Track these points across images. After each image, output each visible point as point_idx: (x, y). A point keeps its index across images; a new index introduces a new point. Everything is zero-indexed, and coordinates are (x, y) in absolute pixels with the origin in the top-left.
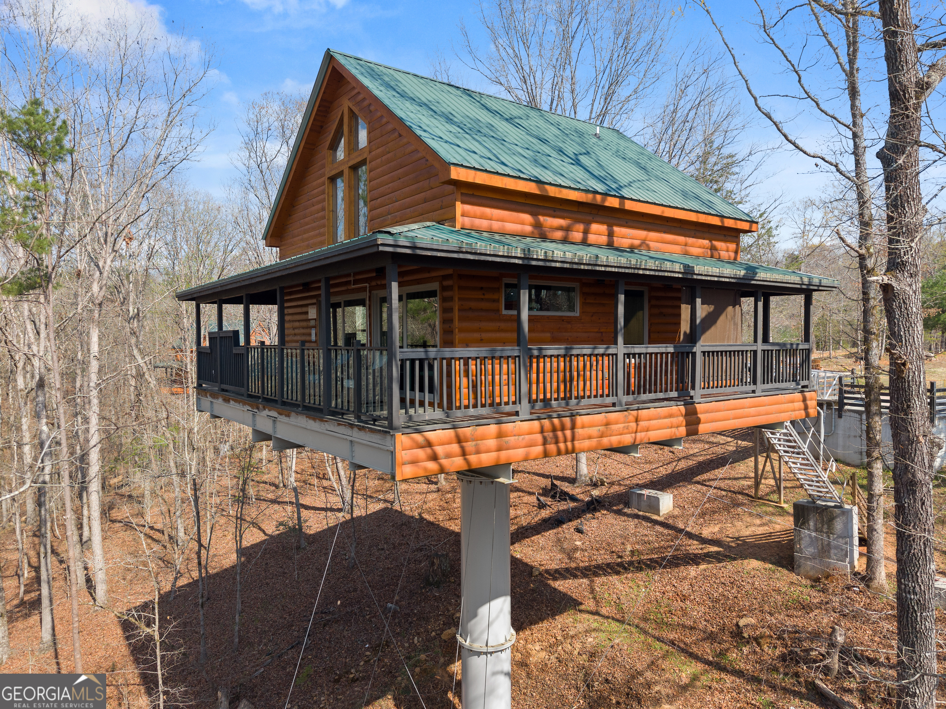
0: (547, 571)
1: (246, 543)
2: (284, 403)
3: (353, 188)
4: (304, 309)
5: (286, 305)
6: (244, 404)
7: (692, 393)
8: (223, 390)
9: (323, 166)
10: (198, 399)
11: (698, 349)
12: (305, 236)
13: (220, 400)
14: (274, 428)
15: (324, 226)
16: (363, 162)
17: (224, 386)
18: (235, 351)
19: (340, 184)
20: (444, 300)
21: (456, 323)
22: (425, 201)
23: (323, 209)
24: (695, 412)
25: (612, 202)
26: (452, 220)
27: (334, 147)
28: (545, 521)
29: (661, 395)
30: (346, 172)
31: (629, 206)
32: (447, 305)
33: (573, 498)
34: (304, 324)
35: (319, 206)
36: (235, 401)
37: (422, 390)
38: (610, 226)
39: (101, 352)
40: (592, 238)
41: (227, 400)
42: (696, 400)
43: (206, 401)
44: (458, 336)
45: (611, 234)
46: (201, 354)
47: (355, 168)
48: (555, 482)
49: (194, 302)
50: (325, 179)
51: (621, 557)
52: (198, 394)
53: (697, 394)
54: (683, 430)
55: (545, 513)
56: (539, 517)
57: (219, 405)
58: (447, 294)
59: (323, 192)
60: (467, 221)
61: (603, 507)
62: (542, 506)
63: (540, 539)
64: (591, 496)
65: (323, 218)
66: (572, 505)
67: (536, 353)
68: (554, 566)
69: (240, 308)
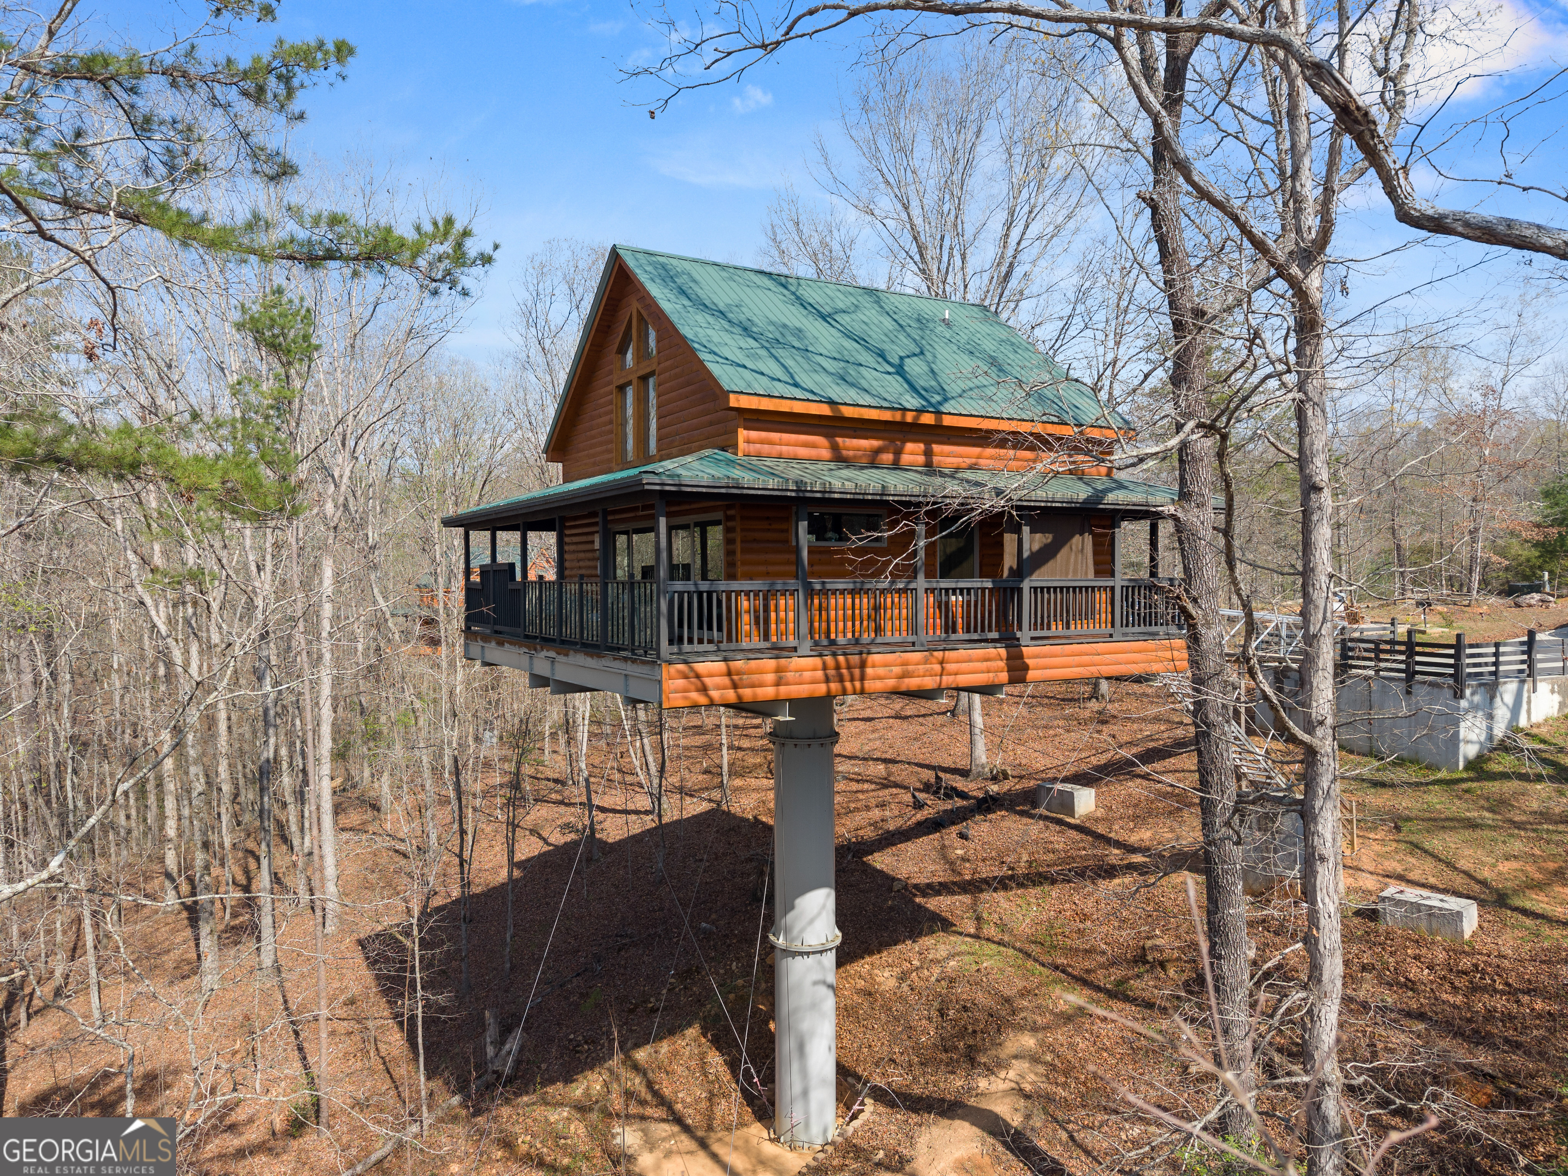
0: (916, 886)
1: (519, 857)
2: (563, 642)
3: (642, 401)
4: (590, 538)
5: (567, 532)
6: (520, 646)
7: (1019, 634)
8: (496, 632)
9: (611, 372)
10: (466, 645)
11: (1026, 585)
12: (592, 451)
13: (493, 644)
14: (553, 669)
15: (611, 442)
16: (652, 374)
17: (498, 628)
18: (511, 586)
19: (630, 393)
20: (728, 530)
21: (739, 555)
22: (711, 424)
23: (611, 422)
24: (1021, 656)
25: (928, 419)
26: (735, 446)
27: (622, 351)
28: (919, 824)
29: (975, 636)
30: (635, 382)
31: (947, 421)
32: (730, 535)
33: (963, 795)
34: (590, 555)
35: (605, 419)
36: (511, 643)
37: (710, 628)
38: (928, 444)
39: (338, 592)
40: (906, 458)
41: (500, 644)
42: (1023, 643)
43: (476, 648)
44: (740, 570)
45: (928, 453)
46: (471, 591)
47: (644, 379)
48: (941, 775)
49: (461, 530)
50: (612, 387)
51: (1012, 869)
52: (466, 638)
53: (1024, 635)
54: (1004, 677)
55: (920, 816)
56: (914, 820)
57: (493, 652)
58: (730, 524)
59: (611, 403)
60: (753, 448)
61: (1001, 807)
62: (918, 805)
63: (911, 848)
64: (987, 792)
65: (611, 432)
66: (959, 803)
67: (818, 587)
68: (922, 880)
69: (517, 535)
